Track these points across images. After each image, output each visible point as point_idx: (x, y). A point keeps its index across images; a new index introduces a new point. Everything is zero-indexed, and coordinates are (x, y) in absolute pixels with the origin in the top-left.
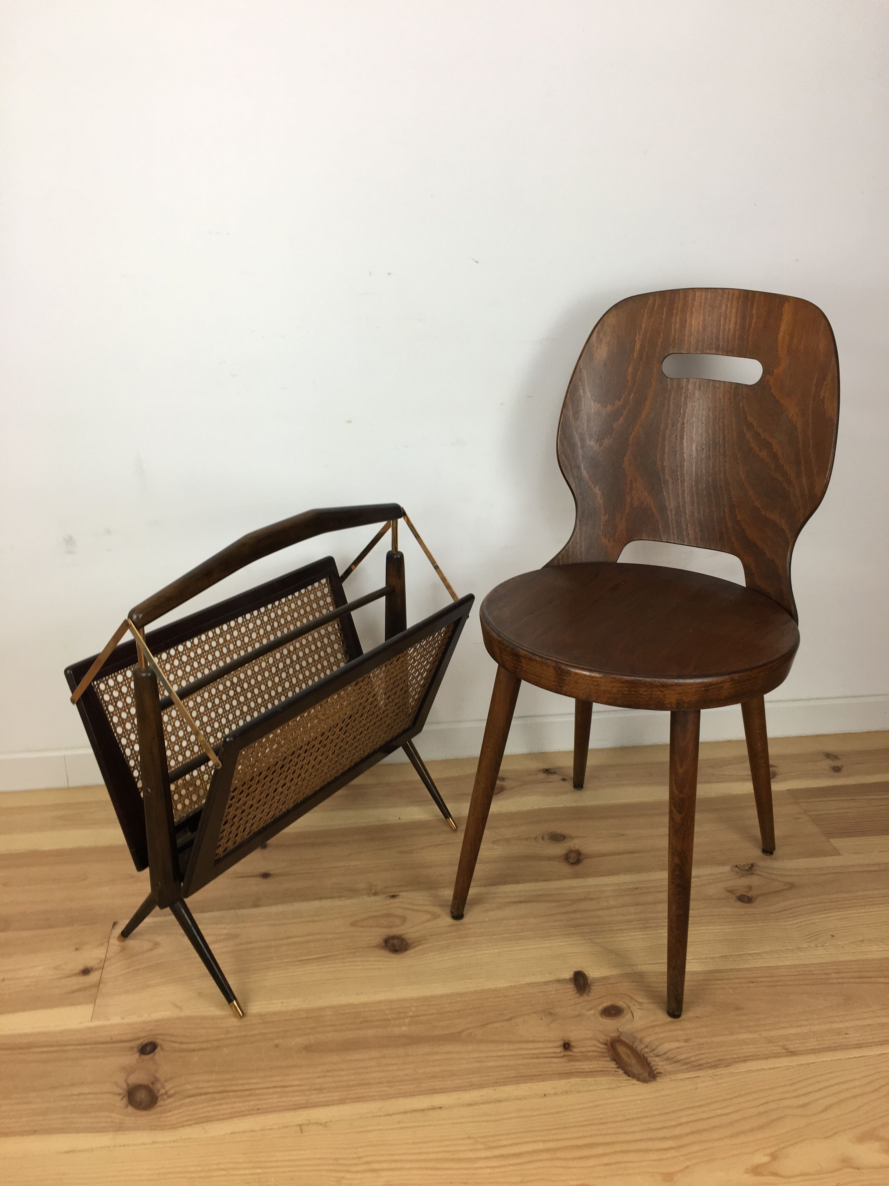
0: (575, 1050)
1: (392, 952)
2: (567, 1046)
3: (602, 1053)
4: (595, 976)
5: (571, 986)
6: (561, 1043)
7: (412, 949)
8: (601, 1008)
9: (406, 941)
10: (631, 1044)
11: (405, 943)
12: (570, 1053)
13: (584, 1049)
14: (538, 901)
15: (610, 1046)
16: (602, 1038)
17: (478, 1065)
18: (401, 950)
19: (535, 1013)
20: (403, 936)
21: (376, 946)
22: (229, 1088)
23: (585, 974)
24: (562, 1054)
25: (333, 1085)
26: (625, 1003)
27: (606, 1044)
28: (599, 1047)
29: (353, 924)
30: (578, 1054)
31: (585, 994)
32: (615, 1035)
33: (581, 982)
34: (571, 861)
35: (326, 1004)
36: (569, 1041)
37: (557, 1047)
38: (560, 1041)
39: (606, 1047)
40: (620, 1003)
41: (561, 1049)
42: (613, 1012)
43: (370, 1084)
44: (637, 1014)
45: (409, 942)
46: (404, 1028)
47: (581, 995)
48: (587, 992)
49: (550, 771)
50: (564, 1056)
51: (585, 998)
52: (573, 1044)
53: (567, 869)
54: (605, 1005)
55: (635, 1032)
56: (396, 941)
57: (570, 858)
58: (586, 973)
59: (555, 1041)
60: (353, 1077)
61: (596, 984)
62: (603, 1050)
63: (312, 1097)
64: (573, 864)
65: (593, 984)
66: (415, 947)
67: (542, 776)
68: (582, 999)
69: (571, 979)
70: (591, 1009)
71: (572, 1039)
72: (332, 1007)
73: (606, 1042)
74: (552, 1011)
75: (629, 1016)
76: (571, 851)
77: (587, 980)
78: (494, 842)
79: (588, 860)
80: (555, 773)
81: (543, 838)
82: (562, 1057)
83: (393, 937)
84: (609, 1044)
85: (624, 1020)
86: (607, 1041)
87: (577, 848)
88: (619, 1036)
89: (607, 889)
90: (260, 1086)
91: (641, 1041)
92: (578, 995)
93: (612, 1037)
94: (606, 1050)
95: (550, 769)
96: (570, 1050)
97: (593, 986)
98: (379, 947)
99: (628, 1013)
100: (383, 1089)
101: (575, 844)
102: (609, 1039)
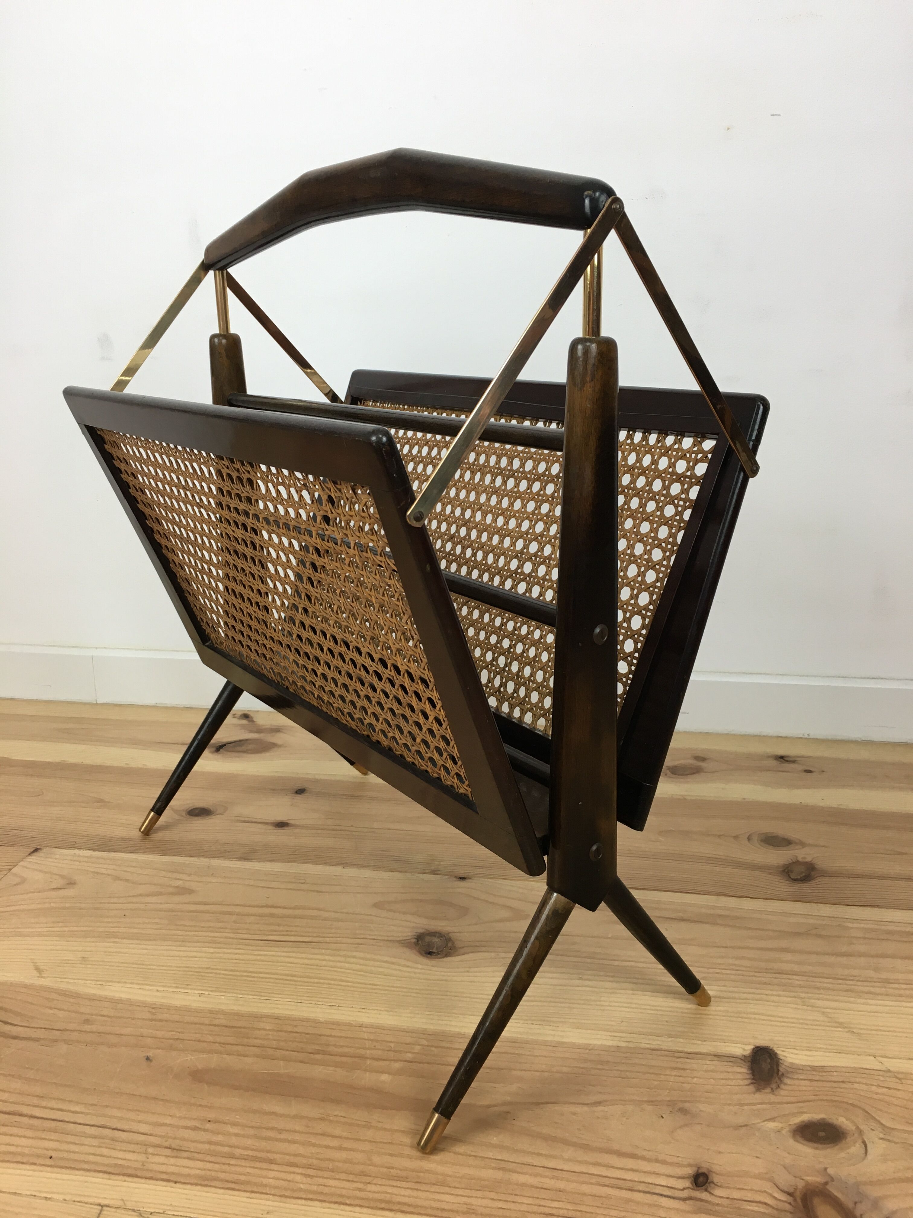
0: (718, 1192)
1: (421, 954)
2: (701, 1179)
3: (777, 1209)
4: (796, 1062)
5: (743, 1070)
6: (690, 1171)
7: (458, 956)
8: (797, 1120)
9: (453, 943)
10: (850, 1205)
11: (450, 945)
12: (704, 1195)
13: (736, 1195)
14: (715, 924)
15: (799, 1200)
16: (786, 1180)
17: (499, 1175)
18: (438, 954)
19: (650, 1102)
20: (450, 935)
21: (399, 942)
22: (25, 1110)
23: (776, 1054)
24: (685, 1194)
25: (207, 1146)
26: (853, 1122)
27: (790, 1194)
28: (775, 1198)
29: (376, 905)
30: (725, 1202)
31: (768, 1090)
32: (815, 1179)
33: (766, 1066)
34: (793, 876)
35: (266, 1011)
36: (710, 1171)
37: (682, 1178)
38: (690, 1165)
39: (790, 1199)
40: (842, 1121)
41: (687, 1183)
42: (822, 1134)
43: (271, 1162)
44: (877, 1148)
45: (458, 944)
46: (385, 1077)
47: (758, 1090)
48: (774, 1086)
49: (785, 758)
50: (690, 1198)
51: (765, 1096)
52: (716, 1179)
53: (783, 886)
54: (806, 1117)
55: (865, 1183)
56: (436, 940)
57: (792, 872)
58: (779, 1052)
59: (678, 1165)
60: (249, 1142)
61: (796, 1076)
62: (781, 1205)
63: (157, 1159)
64: (796, 880)
65: (790, 1075)
66: (463, 954)
67: (773, 763)
68: (758, 1097)
69: (744, 1058)
70: (773, 1119)
71: (716, 1168)
72: (278, 1018)
73: (791, 1190)
74: (687, 1105)
75: (856, 1149)
76: (797, 863)
77: (778, 1065)
78: (660, 833)
79: (827, 879)
80: (794, 762)
81: (749, 839)
82: (684, 1200)
83: (433, 934)
84: (798, 1194)
85: (843, 1155)
86: (796, 1189)
87: (809, 859)
88: (826, 1183)
89: (855, 925)
90: (80, 1119)
91: (876, 1204)
92: (752, 1088)
93: (807, 1184)
94: (788, 1207)
95: (787, 756)
96: (706, 1190)
97: (788, 1077)
98: (405, 943)
99: (855, 1142)
100: (290, 1177)
101: (803, 854)
102: (801, 1184)
